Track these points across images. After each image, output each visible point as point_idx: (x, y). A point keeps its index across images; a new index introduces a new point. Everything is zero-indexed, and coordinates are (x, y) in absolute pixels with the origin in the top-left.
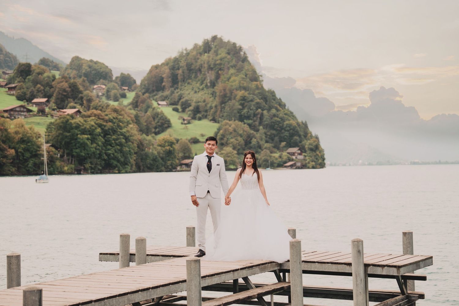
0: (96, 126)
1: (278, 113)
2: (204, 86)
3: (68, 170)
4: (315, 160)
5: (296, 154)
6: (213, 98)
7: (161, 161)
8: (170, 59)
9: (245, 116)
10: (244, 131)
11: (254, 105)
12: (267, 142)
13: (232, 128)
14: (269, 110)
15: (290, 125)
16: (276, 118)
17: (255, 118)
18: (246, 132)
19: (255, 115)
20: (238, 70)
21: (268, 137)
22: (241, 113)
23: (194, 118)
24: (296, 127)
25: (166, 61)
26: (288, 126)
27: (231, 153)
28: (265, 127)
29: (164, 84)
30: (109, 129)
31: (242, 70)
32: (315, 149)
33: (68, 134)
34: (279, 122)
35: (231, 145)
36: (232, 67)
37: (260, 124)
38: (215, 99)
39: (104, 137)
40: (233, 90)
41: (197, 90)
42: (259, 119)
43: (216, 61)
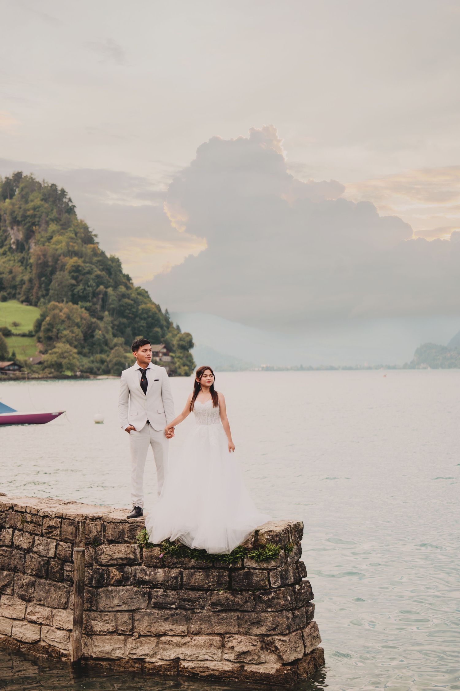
1: (130, 292)
2: (7, 250)
4: (188, 363)
5: (161, 355)
6: (22, 268)
9: (79, 296)
10: (82, 318)
11: (93, 279)
12: (115, 336)
13: (64, 314)
14: (115, 287)
15: (147, 311)
16: (126, 300)
17: (95, 300)
18: (85, 320)
19: (95, 295)
20: (62, 225)
21: (116, 328)
22: (73, 291)
24: (156, 314)
26: (145, 311)
27: (68, 352)
28: (112, 312)
31: (70, 226)
32: (188, 347)
34: (130, 305)
35: (64, 340)
36: (52, 220)
37: (103, 308)
38: (26, 268)
40: (60, 256)
42: (100, 300)
43: (26, 210)
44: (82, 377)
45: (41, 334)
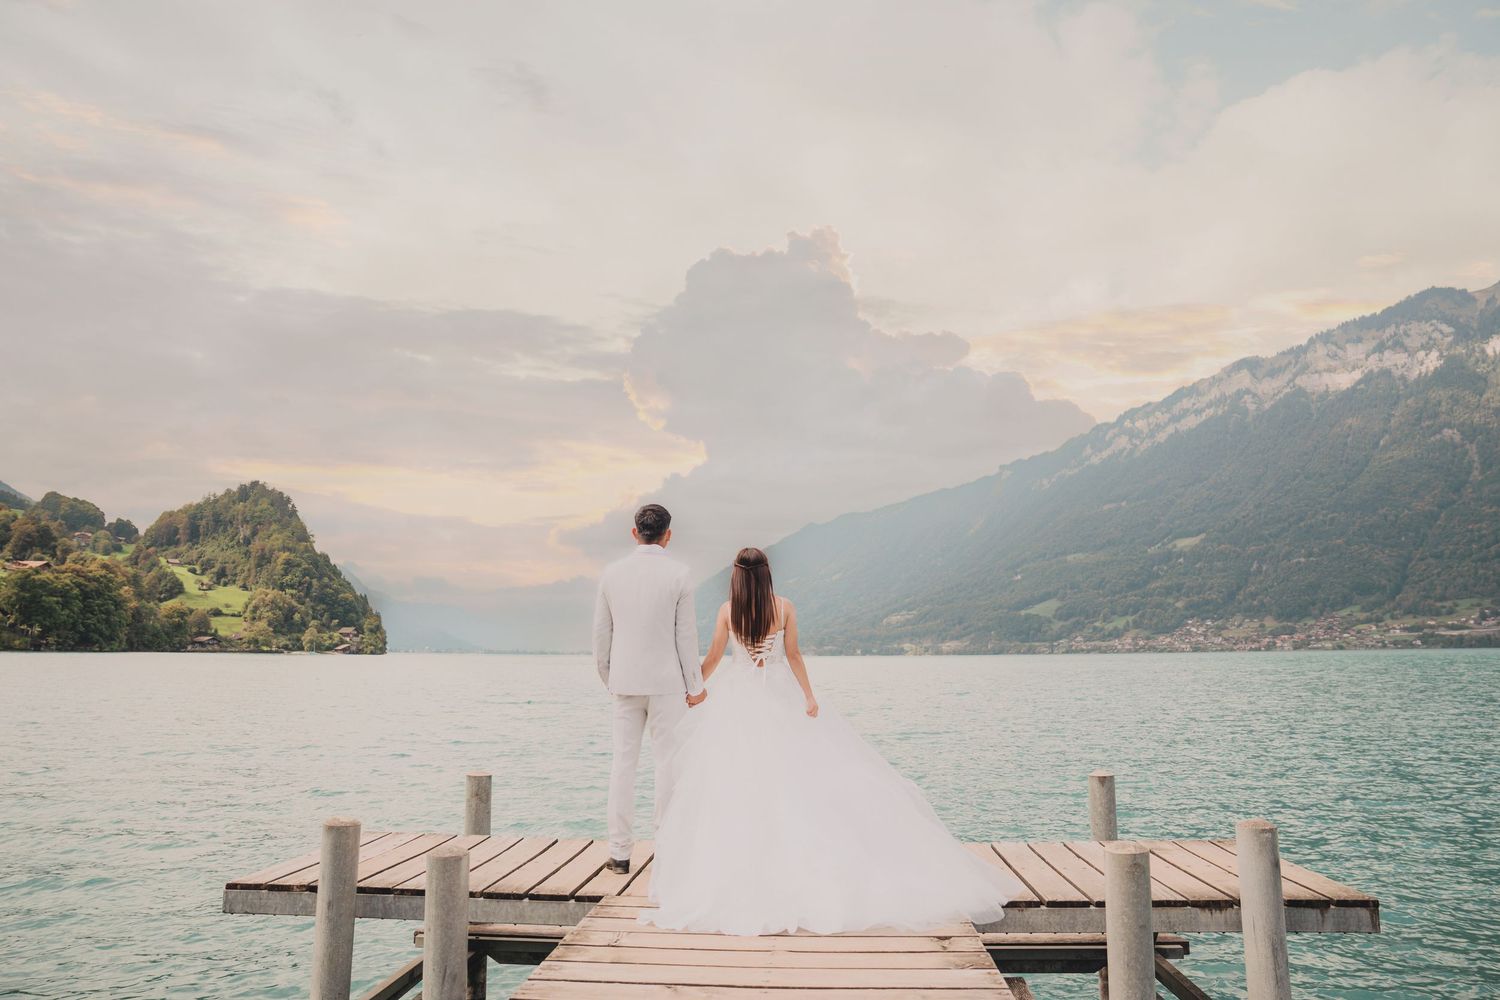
0: (72, 585)
2: (235, 544)
3: (20, 644)
4: (375, 644)
5: (351, 636)
6: (245, 559)
7: (165, 637)
8: (191, 506)
9: (288, 585)
11: (301, 572)
12: (314, 618)
13: (269, 598)
14: (320, 579)
15: (345, 599)
16: (328, 590)
17: (300, 588)
18: (287, 604)
19: (301, 584)
20: (282, 526)
21: (316, 612)
22: (282, 580)
23: (219, 584)
24: (353, 602)
25: (185, 507)
26: (343, 600)
27: (266, 631)
28: (314, 600)
29: (178, 536)
30: (92, 591)
31: (288, 527)
32: (375, 630)
33: (27, 595)
34: (332, 594)
35: (265, 620)
36: (275, 521)
37: (307, 595)
38: (248, 560)
39: (83, 601)
40: (275, 551)
41: (225, 548)
42: (305, 589)
43: (254, 512)
44: (276, 652)
45: (247, 614)
